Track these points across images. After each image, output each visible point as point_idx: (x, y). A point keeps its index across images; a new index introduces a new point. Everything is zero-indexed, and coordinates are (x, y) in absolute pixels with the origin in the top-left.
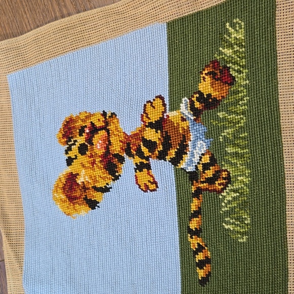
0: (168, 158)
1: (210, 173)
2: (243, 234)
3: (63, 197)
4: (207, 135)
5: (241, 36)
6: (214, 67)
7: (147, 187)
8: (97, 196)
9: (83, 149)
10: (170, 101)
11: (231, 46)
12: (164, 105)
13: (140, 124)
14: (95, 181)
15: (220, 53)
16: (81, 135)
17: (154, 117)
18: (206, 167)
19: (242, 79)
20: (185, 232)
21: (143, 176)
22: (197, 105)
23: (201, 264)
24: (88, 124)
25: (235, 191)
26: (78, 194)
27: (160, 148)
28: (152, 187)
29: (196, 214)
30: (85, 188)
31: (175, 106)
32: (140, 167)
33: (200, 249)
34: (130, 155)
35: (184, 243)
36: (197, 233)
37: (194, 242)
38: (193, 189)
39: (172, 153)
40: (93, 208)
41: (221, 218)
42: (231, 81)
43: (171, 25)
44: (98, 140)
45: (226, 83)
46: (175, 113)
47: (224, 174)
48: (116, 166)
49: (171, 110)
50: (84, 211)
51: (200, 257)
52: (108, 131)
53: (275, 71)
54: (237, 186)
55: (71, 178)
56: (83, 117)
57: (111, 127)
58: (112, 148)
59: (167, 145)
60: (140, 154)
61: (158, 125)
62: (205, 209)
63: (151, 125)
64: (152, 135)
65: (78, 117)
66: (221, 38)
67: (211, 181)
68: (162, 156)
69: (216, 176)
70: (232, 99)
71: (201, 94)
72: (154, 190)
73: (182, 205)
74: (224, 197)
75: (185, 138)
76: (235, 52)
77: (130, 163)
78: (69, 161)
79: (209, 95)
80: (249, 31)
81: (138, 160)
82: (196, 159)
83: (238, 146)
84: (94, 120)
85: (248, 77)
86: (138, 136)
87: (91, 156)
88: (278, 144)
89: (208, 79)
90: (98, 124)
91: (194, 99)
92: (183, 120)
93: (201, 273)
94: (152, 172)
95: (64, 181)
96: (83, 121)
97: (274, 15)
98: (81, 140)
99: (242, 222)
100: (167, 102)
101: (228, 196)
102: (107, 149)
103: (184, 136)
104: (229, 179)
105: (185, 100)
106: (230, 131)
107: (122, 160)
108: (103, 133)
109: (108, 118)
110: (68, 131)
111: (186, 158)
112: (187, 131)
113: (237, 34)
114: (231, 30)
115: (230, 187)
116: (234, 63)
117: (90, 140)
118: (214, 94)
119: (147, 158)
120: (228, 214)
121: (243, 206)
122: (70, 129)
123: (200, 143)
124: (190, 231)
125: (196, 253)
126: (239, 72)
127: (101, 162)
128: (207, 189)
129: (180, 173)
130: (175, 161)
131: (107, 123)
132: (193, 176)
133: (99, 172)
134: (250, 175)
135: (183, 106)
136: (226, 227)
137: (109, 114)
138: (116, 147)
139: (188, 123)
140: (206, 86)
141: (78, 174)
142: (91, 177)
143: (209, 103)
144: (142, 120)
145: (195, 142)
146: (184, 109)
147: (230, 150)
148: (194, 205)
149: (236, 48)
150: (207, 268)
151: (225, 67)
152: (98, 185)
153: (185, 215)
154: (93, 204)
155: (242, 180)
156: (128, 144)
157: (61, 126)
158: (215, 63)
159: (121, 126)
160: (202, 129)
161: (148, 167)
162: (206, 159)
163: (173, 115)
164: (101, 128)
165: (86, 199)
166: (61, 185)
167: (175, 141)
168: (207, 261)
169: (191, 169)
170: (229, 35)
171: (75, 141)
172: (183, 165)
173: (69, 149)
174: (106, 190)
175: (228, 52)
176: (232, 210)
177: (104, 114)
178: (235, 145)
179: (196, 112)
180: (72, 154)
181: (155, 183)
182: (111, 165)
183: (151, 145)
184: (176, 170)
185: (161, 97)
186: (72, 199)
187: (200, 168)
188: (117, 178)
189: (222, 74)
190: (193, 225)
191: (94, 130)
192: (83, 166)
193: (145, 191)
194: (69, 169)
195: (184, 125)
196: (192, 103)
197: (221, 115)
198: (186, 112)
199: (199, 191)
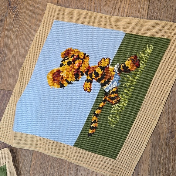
0: (101, 82)
1: (113, 96)
2: (114, 124)
3: (51, 78)
4: (120, 81)
5: (150, 52)
6: (135, 58)
8: (65, 84)
9: (69, 63)
10: (112, 62)
11: (145, 53)
12: (109, 62)
14: (68, 78)
15: (139, 54)
16: (71, 57)
17: (104, 65)
18: (113, 93)
19: (142, 67)
20: (93, 113)
21: (88, 85)
22: (122, 68)
23: (92, 128)
24: (77, 54)
25: (119, 107)
26: (58, 79)
27: (100, 77)
28: (89, 90)
29: (100, 108)
30: (62, 78)
31: (113, 65)
32: (88, 81)
33: (95, 122)
34: (87, 74)
35: (90, 116)
36: (97, 115)
37: (94, 118)
38: (104, 99)
39: (103, 81)
40: (61, 88)
41: (109, 114)
42: (138, 66)
43: (127, 35)
44: (77, 63)
45: (136, 66)
46: (112, 67)
47: (118, 99)
48: (79, 76)
49: (111, 65)
50: (57, 87)
51: (93, 125)
52: (83, 61)
54: (120, 105)
55: (59, 72)
56: (76, 51)
57: (85, 60)
58: (81, 68)
59: (103, 77)
60: (91, 76)
61: (103, 68)
62: (104, 108)
63: (101, 67)
64: (99, 71)
65: (74, 50)
66: (142, 49)
67: (112, 99)
68: (99, 81)
69: (115, 98)
70: (135, 73)
71: (125, 65)
72: (89, 92)
73: (97, 102)
74: (114, 107)
75: (111, 78)
77: (85, 77)
78: (61, 65)
79: (128, 67)
80: (154, 52)
81: (89, 78)
82: (111, 88)
83: (129, 91)
85: (145, 68)
86: (94, 69)
87: (71, 67)
88: (143, 97)
89: (130, 61)
90: (80, 57)
91: (122, 66)
92: (114, 71)
93: (90, 131)
94: (92, 85)
95: (55, 71)
96: (75, 52)
97: (165, 51)
98: (70, 59)
99: (116, 119)
100: (111, 62)
101: (115, 107)
102: (79, 68)
103: (111, 77)
104: (119, 101)
105: (118, 64)
106: (128, 84)
107: (82, 75)
108: (80, 61)
109: (86, 56)
110: (67, 53)
111: (107, 86)
112: (113, 76)
113: (149, 50)
114: (148, 48)
115: (118, 104)
116: (143, 60)
117: (74, 61)
118: (130, 68)
119: (93, 79)
120: (112, 114)
121: (119, 113)
122: (68, 53)
123: (115, 83)
124: (95, 113)
125: (92, 123)
126: (143, 64)
127: (74, 71)
128: (109, 101)
129: (102, 90)
130: (102, 85)
131: (84, 58)
132: (106, 94)
133: (71, 75)
134: (128, 104)
135: (116, 66)
136: (109, 118)
137: (87, 55)
138: (83, 69)
139: (115, 73)
140: (128, 63)
141: (62, 72)
142: (67, 75)
143: (126, 70)
144: (98, 64)
146: (116, 67)
147: (125, 91)
148: (101, 105)
149: (146, 55)
150: (94, 130)
151: (139, 60)
152: (68, 80)
153: (96, 106)
154: (62, 86)
155: (124, 104)
156: (88, 70)
157: (65, 50)
158: (136, 57)
159: (89, 62)
160: (119, 78)
161: (91, 82)
162: (114, 90)
163: (111, 68)
164: (81, 59)
165: (60, 83)
166: (53, 73)
167: (106, 78)
168: (95, 128)
169: (107, 91)
170: (146, 49)
171: (68, 59)
172: (104, 88)
173: (64, 60)
174: (70, 83)
175: (143, 55)
176: (114, 114)
177: (85, 54)
178: (128, 90)
179: (120, 71)
180: (64, 63)
181: (91, 89)
182: (77, 74)
183: (97, 74)
184: (101, 88)
185: (109, 59)
186: (54, 80)
187: (111, 92)
188: (77, 80)
189: (136, 62)
190: (97, 112)
191: (78, 58)
192: (66, 70)
193: (85, 91)
194: (60, 68)
195: (113, 73)
196: (120, 67)
197: (128, 76)
198: (116, 69)
199: (106, 100)
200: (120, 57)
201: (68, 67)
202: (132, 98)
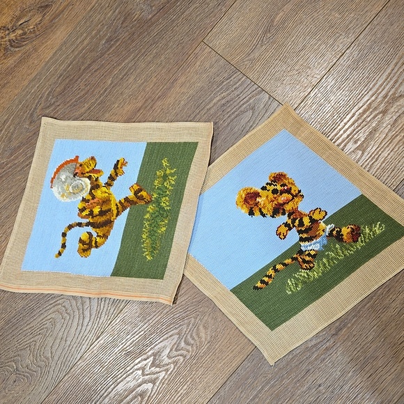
0: (301, 235)
1: (307, 258)
3: (244, 196)
4: (324, 246)
5: (378, 232)
6: (356, 229)
7: (280, 234)
8: (257, 213)
9: (275, 191)
10: (328, 219)
11: (371, 230)
12: (324, 217)
13: (307, 212)
14: (264, 207)
15: (364, 228)
16: (281, 186)
17: (316, 217)
18: (309, 255)
19: (359, 245)
20: (273, 265)
21: (284, 229)
22: (334, 233)
23: (263, 282)
24: (289, 186)
25: (308, 275)
26: (251, 203)
27: (303, 229)
28: (282, 237)
29: (284, 265)
30: (257, 204)
31: (327, 223)
32: (286, 225)
33: (270, 277)
34: (289, 216)
35: (267, 268)
36: (276, 270)
37: (271, 272)
38: (295, 256)
39: (305, 236)
40: (249, 215)
41: (290, 277)
42: (355, 241)
43: (362, 196)
44: (285, 196)
45: (353, 239)
46: (324, 225)
47: (312, 265)
48: (278, 213)
49: (324, 222)
50: (244, 211)
51: (266, 279)
52: (293, 198)
53: (372, 256)
54: (310, 274)
55: (257, 195)
56: (290, 181)
57: (296, 199)
58: (286, 206)
59: (306, 231)
60: (293, 221)
61: (313, 221)
62: (289, 267)
63: (311, 218)
64: (306, 221)
66: (371, 223)
67: (304, 261)
68: (300, 232)
69: (308, 262)
70: (348, 246)
71: (341, 231)
72: (281, 239)
73: (284, 256)
75: (315, 237)
76: (369, 234)
77: (285, 219)
78: (264, 188)
79: (342, 235)
80: (383, 234)
81: (290, 222)
82: (309, 248)
83: (329, 263)
84: (293, 189)
85: (361, 247)
87: (275, 198)
89: (349, 230)
90: (292, 191)
92: (323, 231)
93: (259, 284)
94: (289, 232)
96: (289, 182)
98: (279, 188)
99: (296, 287)
100: (326, 217)
101: (303, 273)
102: (284, 203)
104: (311, 268)
105: (333, 225)
106: (333, 255)
107: (284, 214)
108: (290, 197)
109: (299, 195)
110: (278, 178)
111: (307, 243)
112: (320, 236)
113: (378, 230)
114: (378, 226)
116: (364, 237)
117: (282, 192)
118: (345, 237)
119: (294, 226)
120: (295, 278)
121: (304, 282)
123: (318, 245)
124: (274, 267)
125: (266, 276)
126: (362, 242)
127: (276, 204)
128: (299, 262)
129: (297, 245)
130: (302, 239)
131: (296, 196)
132: (301, 252)
133: (270, 207)
134: (320, 277)
135: (329, 226)
136: (289, 282)
137: (301, 194)
138: (288, 207)
139: (323, 234)
140: (345, 231)
141: (261, 197)
142: (264, 204)
143: (339, 237)
144: (310, 212)
145: (317, 242)
146: (328, 228)
147: (324, 260)
148: (288, 261)
149: (371, 233)
150: (263, 286)
151: (360, 234)
152: (263, 210)
153: (280, 259)
154: (251, 213)
155: (315, 275)
156: (293, 213)
157: (277, 172)
159: (300, 203)
160: (325, 242)
161: (290, 229)
162: (313, 253)
163: (322, 224)
164: (292, 194)
165: (251, 208)
167: (311, 234)
168: (267, 283)
169: (303, 249)
170: (375, 227)
171: (276, 185)
172: (302, 244)
173: (270, 184)
174: (264, 215)
175: (367, 231)
176: (298, 279)
177: (300, 191)
178: (328, 261)
179: (331, 234)
180: (268, 187)
182: (278, 210)
183: (301, 224)
184: (298, 242)
185: (326, 213)
186: (246, 201)
187: (307, 253)
188: (273, 217)
189: (355, 234)
190: (279, 267)
191: (289, 191)
192: (267, 197)
193: (277, 235)
194: (260, 191)
195: (322, 233)
196: (334, 230)
197: (337, 246)
198: (328, 230)
199: (296, 259)
200: (339, 217)
201: (271, 196)
202: (328, 272)
